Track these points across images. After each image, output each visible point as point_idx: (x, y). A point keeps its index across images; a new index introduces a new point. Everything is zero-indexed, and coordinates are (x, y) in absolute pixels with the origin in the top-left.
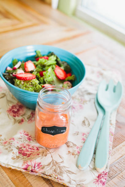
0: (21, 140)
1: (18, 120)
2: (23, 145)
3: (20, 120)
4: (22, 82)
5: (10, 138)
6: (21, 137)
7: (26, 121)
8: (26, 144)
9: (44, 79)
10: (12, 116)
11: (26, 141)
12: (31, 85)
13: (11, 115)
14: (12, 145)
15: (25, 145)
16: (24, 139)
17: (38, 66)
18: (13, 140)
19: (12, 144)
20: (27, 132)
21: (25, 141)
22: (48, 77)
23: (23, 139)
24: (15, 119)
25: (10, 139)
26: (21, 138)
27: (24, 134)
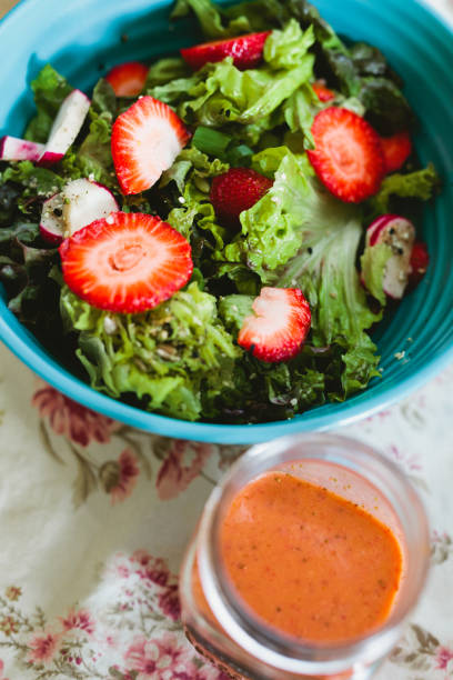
0: (128, 615)
1: (104, 467)
2: (143, 652)
3: (113, 464)
4: (109, 323)
5: (66, 617)
6: (124, 599)
7: (148, 467)
8: (156, 642)
9: (244, 257)
10: (67, 433)
11: (158, 618)
12: (168, 343)
13: (61, 431)
14: (81, 668)
15: (152, 651)
16: (145, 609)
17: (199, 132)
18: (84, 632)
19: (79, 661)
20: (159, 561)
21: (149, 623)
22: (273, 243)
23: (137, 606)
24: (82, 461)
25: (68, 625)
26: (126, 607)
27: (139, 572)
